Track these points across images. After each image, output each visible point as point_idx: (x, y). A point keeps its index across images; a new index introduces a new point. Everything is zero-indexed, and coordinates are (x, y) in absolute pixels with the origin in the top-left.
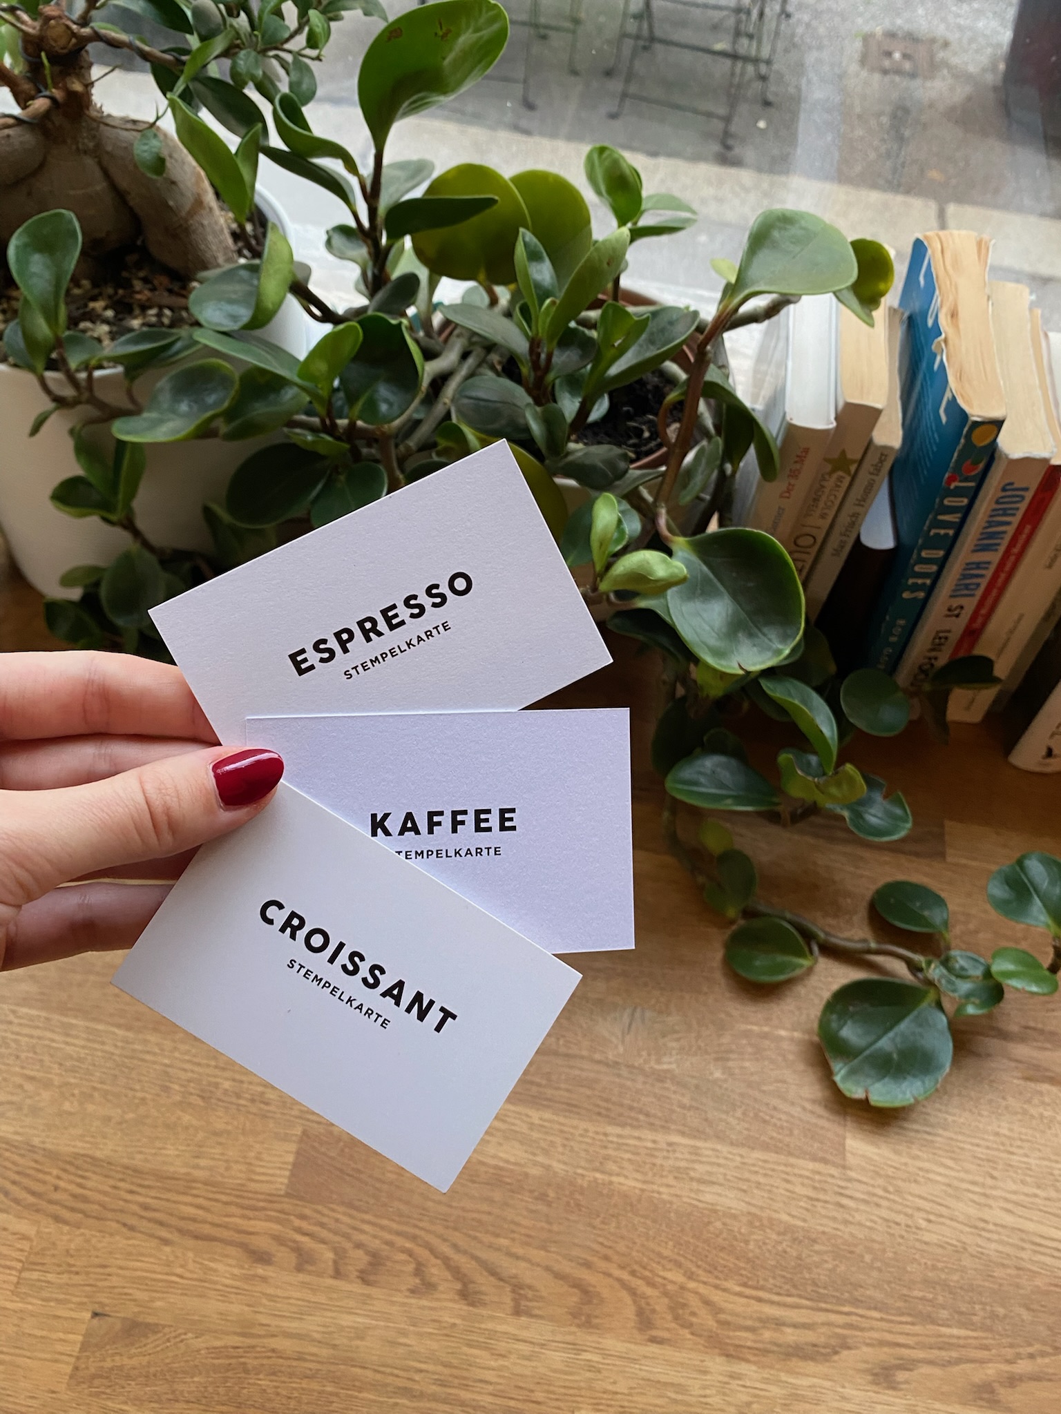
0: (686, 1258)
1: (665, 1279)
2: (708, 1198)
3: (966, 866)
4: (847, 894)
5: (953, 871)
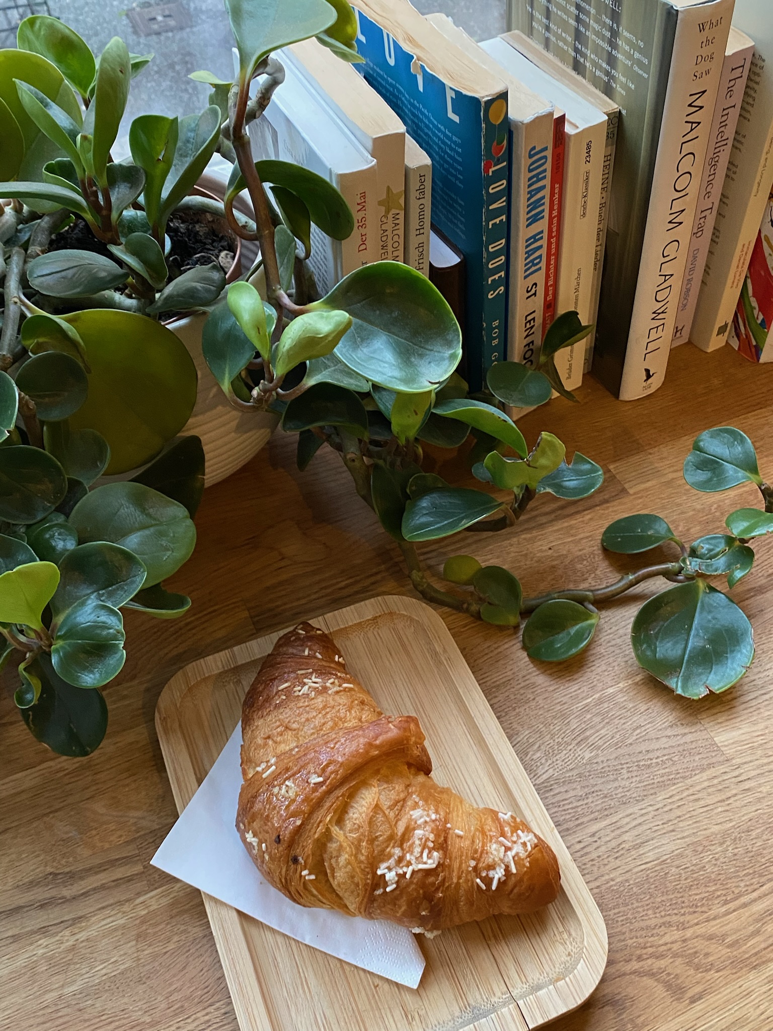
0: (669, 915)
1: (666, 944)
2: (651, 856)
3: (646, 489)
4: (581, 559)
5: (640, 498)
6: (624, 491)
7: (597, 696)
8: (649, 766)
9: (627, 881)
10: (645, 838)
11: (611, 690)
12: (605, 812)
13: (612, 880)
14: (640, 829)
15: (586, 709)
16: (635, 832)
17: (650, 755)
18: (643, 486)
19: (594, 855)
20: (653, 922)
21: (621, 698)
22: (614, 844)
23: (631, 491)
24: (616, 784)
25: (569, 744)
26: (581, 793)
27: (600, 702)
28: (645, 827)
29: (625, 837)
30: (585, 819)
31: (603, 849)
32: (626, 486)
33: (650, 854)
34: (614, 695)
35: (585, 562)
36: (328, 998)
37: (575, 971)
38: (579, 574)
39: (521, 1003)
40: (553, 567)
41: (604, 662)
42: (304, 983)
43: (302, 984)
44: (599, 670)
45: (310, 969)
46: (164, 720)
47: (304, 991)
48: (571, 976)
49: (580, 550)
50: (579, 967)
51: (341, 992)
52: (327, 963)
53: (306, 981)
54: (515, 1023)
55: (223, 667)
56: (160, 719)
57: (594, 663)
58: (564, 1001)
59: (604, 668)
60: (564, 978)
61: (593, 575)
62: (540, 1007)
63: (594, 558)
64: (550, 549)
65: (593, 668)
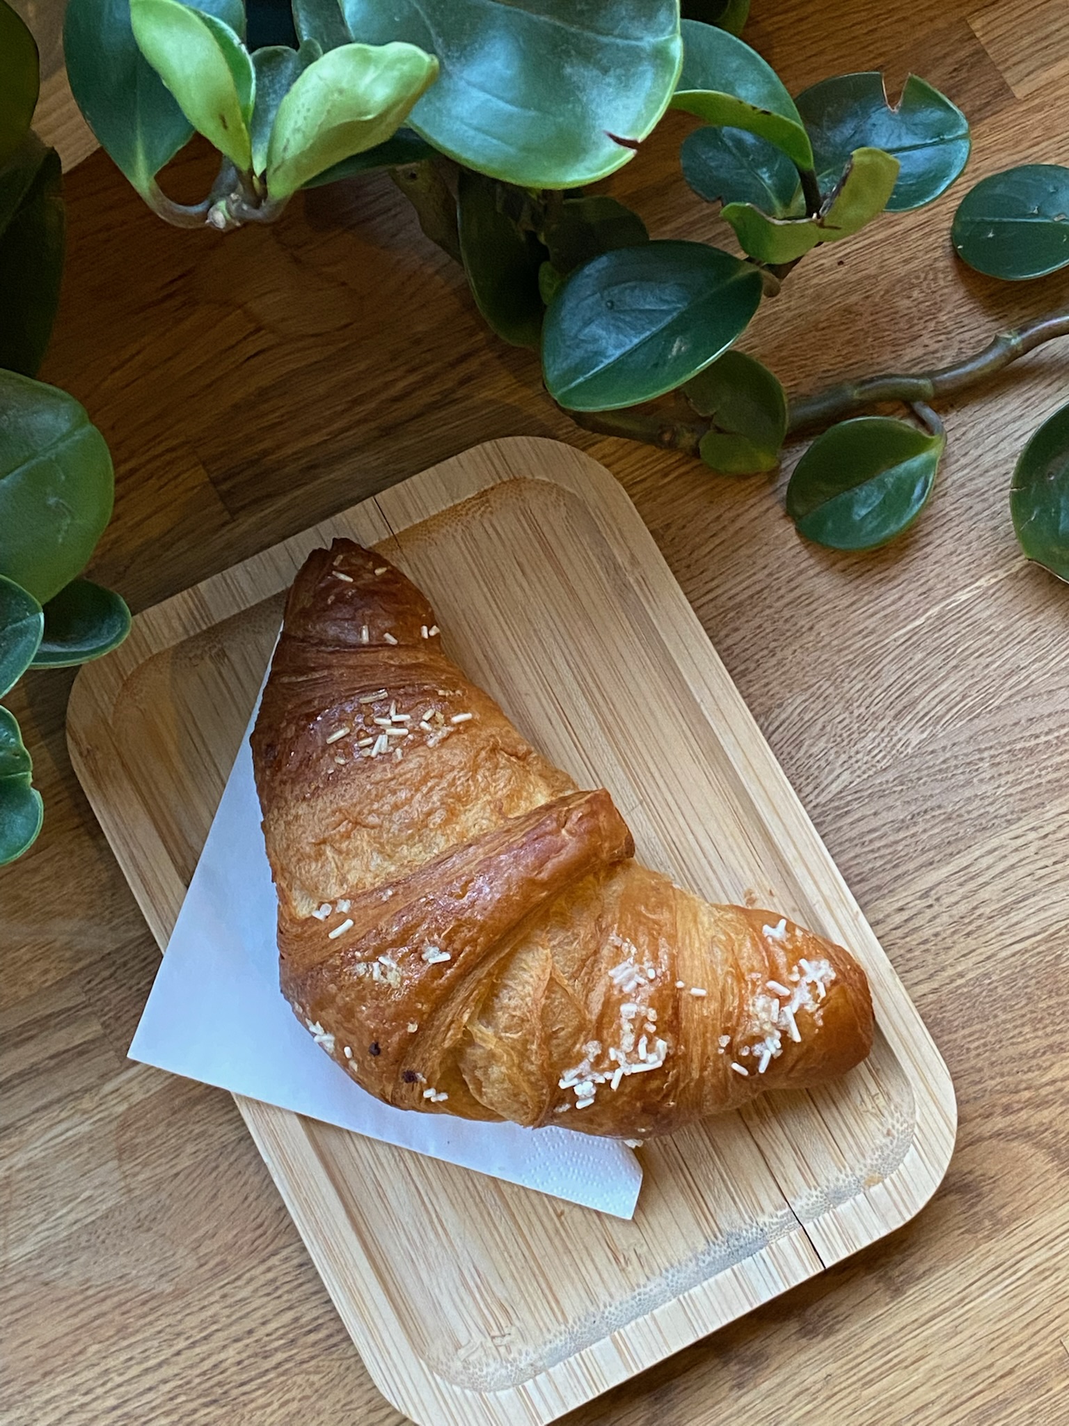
0: (1059, 1031)
1: (1053, 1082)
2: (1032, 925)
3: (1053, 83)
4: (906, 285)
5: (1039, 108)
6: (1003, 90)
7: (935, 611)
8: (1031, 752)
9: (987, 975)
10: (1021, 893)
11: (963, 596)
12: (950, 848)
13: (961, 975)
14: (1011, 877)
15: (913, 643)
16: (1001, 884)
17: (1035, 729)
18: (1044, 77)
19: (927, 932)
20: (1032, 1045)
21: (982, 612)
22: (963, 908)
23: (1019, 92)
24: (968, 793)
25: (878, 718)
26: (901, 814)
27: (941, 622)
28: (1021, 872)
29: (984, 894)
30: (911, 866)
31: (945, 918)
32: (1009, 77)
33: (1029, 921)
34: (968, 606)
35: (915, 294)
36: (479, 1242)
37: (901, 1167)
38: (903, 325)
39: (809, 1227)
40: (848, 310)
41: (950, 534)
42: (435, 1220)
43: (431, 1222)
44: (942, 551)
45: (442, 1196)
46: (87, 755)
47: (437, 1234)
48: (893, 1176)
49: (907, 261)
50: (907, 1159)
51: (501, 1230)
52: (470, 1184)
53: (437, 1216)
54: (802, 1261)
55: (186, 631)
56: (81, 754)
57: (930, 538)
58: (883, 1218)
59: (950, 547)
60: (881, 1180)
61: (932, 325)
62: (843, 1232)
63: (935, 279)
64: (841, 263)
65: (928, 549)
